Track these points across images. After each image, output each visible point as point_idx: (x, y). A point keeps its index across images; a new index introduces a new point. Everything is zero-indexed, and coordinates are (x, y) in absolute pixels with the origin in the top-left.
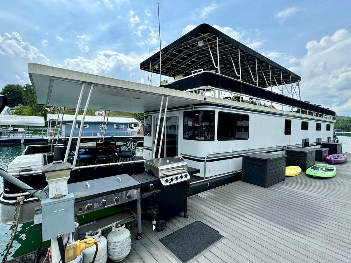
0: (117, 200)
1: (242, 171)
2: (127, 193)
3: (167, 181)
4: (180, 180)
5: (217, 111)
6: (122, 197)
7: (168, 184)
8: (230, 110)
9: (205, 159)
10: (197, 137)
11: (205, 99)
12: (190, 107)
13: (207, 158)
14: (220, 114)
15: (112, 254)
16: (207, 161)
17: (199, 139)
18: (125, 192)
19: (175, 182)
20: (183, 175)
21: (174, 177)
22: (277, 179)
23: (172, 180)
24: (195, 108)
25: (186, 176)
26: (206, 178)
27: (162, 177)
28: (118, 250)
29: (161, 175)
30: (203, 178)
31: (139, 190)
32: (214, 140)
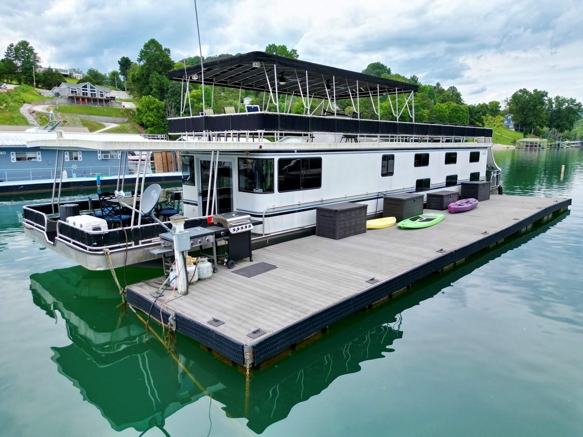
0: (200, 242)
1: (315, 225)
2: (206, 238)
3: (234, 230)
4: (244, 230)
5: (276, 158)
6: (202, 240)
7: (235, 232)
8: (294, 155)
9: (263, 214)
10: (254, 190)
11: (261, 147)
12: (245, 153)
13: (266, 213)
14: (280, 161)
15: (201, 274)
16: (266, 216)
17: (257, 191)
18: (204, 237)
19: (240, 231)
20: (248, 225)
21: (240, 227)
22: (353, 231)
23: (238, 229)
24: (250, 155)
25: (250, 226)
26: (265, 235)
27: (230, 227)
28: (205, 272)
29: (229, 226)
30: (262, 235)
31: (214, 235)
32: (274, 193)
